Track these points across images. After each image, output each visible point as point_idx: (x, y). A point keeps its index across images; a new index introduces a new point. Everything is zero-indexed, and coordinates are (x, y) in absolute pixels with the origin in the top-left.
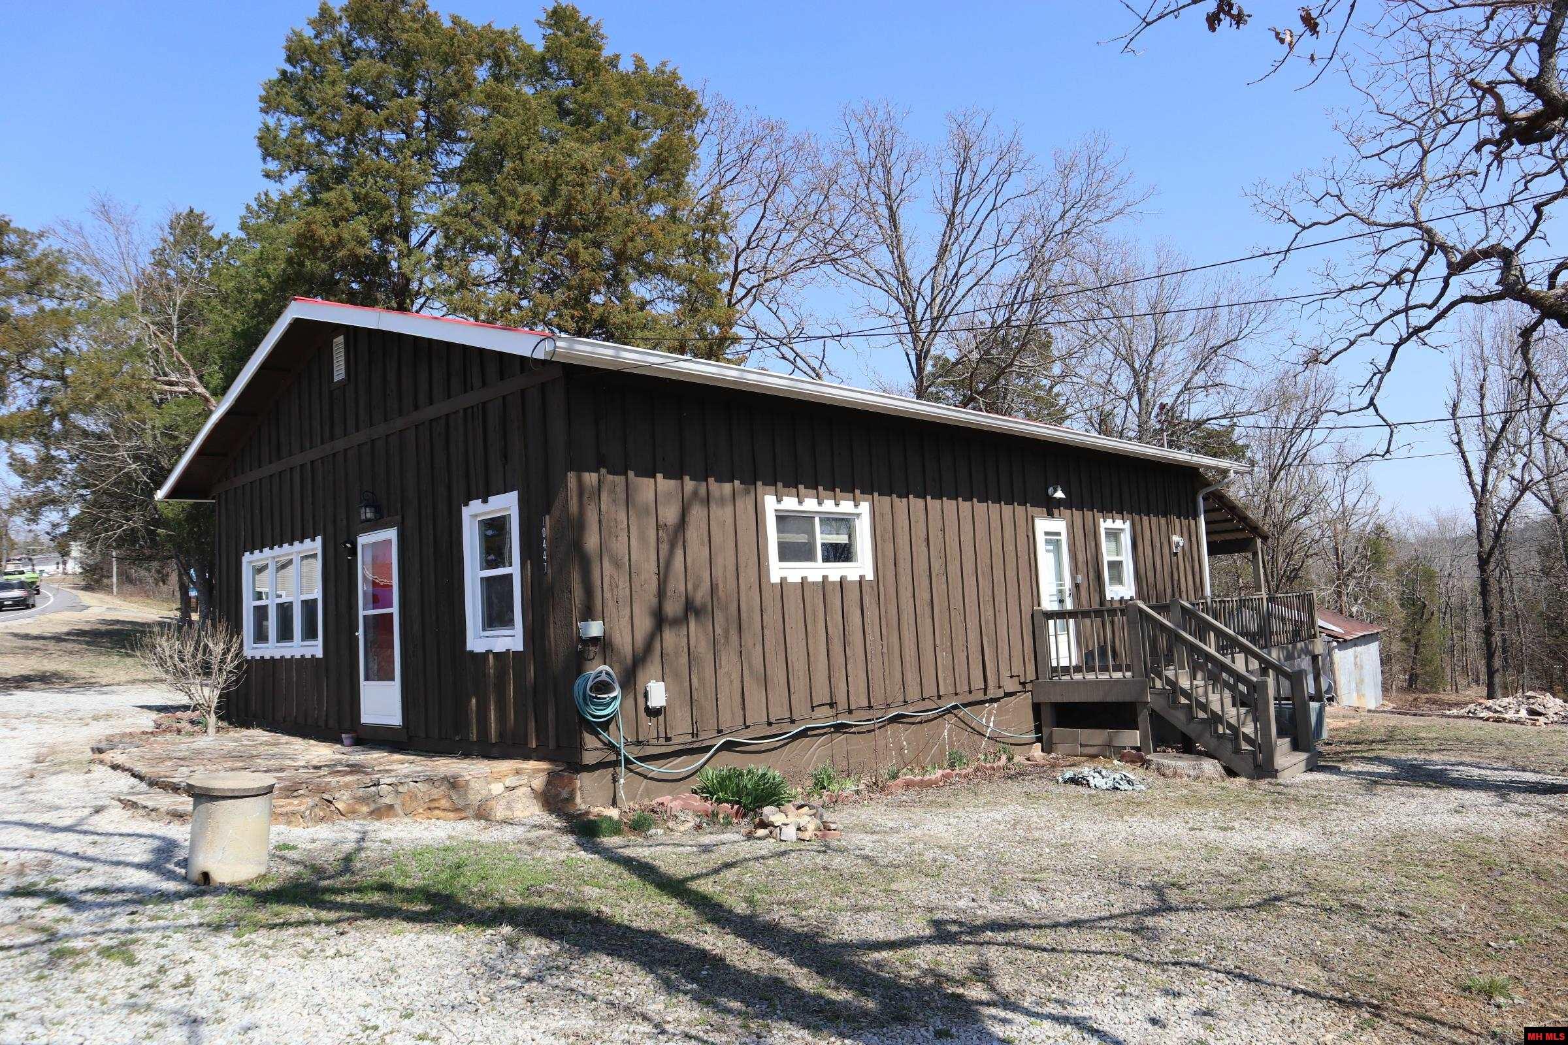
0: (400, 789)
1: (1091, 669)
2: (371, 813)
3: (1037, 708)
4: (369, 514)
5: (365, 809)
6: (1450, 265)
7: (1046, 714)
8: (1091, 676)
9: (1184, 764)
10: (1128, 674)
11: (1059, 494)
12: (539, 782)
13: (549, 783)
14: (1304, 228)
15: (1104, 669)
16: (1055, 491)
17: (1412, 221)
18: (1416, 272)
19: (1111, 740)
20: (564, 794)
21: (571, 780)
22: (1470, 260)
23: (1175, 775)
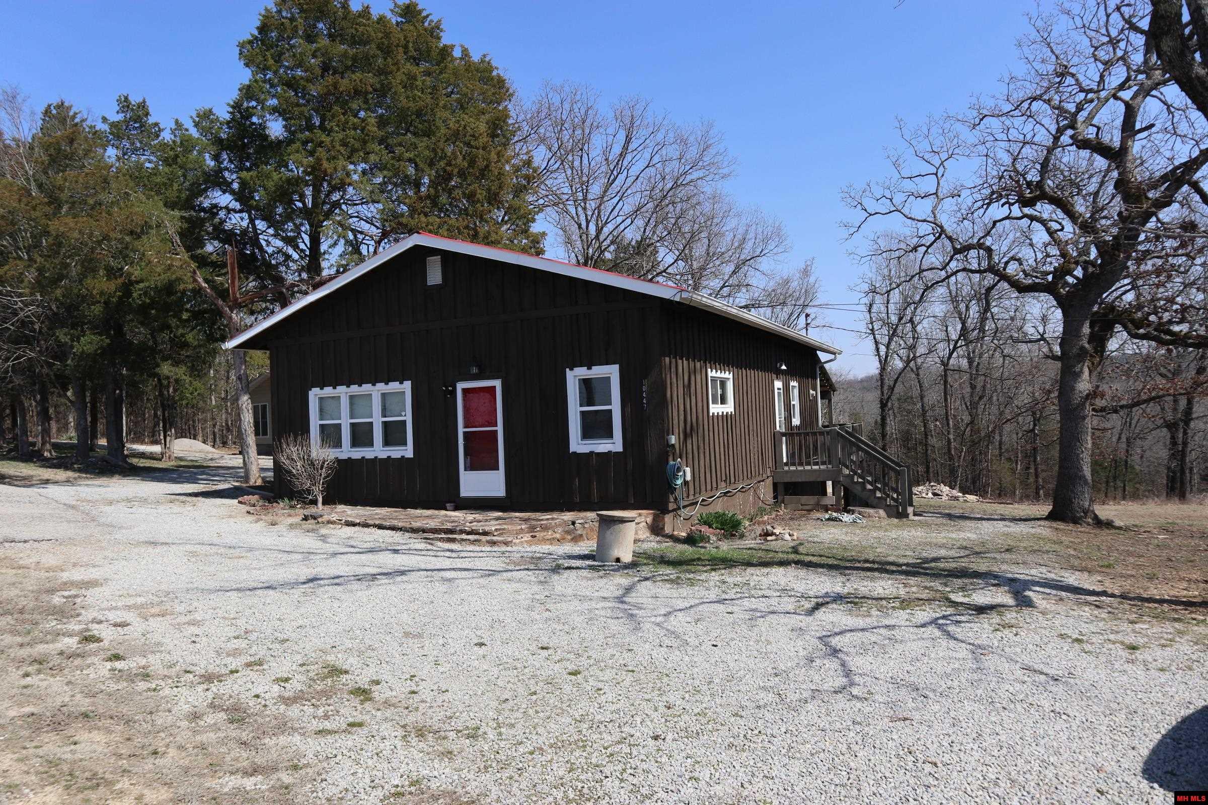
0: (586, 526)
1: (793, 464)
2: (572, 539)
3: (775, 485)
4: (475, 370)
5: (569, 537)
6: (954, 248)
7: (781, 489)
8: (793, 468)
9: (871, 511)
10: (830, 466)
11: (784, 367)
12: (649, 520)
13: (654, 520)
14: (871, 215)
15: (801, 464)
16: (781, 365)
17: (932, 219)
18: (928, 247)
19: (819, 501)
20: (661, 526)
21: (663, 518)
22: (967, 248)
23: (869, 516)
